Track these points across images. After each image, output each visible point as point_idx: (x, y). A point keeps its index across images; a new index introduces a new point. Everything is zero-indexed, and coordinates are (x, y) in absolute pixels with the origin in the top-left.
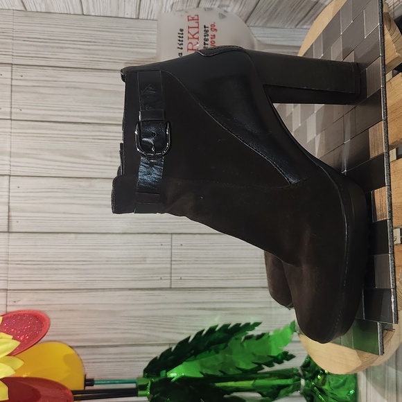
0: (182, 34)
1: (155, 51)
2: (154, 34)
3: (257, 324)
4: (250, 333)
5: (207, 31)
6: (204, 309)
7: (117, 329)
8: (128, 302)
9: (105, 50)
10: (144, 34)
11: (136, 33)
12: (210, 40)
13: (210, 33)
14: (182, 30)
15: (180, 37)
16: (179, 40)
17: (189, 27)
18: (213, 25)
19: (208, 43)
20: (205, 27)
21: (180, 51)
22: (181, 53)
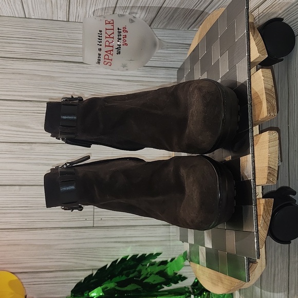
1: (81, 46)
2: (80, 33)
3: (158, 254)
4: (153, 261)
5: (120, 32)
6: (119, 242)
7: (52, 259)
8: (60, 238)
9: (42, 45)
11: (68, 33)
12: (122, 39)
13: (123, 34)
14: (101, 31)
15: (99, 36)
16: (99, 39)
17: (106, 29)
18: (124, 28)
19: (121, 41)
20: (118, 29)
21: (100, 47)
22: (101, 49)
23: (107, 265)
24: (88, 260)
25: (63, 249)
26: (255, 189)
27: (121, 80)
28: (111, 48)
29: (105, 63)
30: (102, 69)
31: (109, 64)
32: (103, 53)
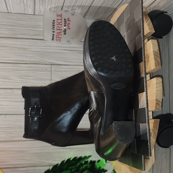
0: (54, 22)
1: (42, 30)
2: (42, 22)
3: (90, 156)
5: (66, 21)
6: (66, 149)
7: (25, 159)
8: (30, 146)
9: (19, 29)
10: (37, 22)
11: (34, 21)
12: (67, 25)
13: (67, 22)
14: (54, 21)
15: (53, 24)
16: (53, 25)
17: (57, 19)
18: (68, 19)
20: (65, 19)
21: (53, 30)
22: (54, 31)
24: (47, 160)
25: (32, 153)
26: (148, 113)
27: (67, 50)
28: (60, 31)
29: (57, 40)
30: (55, 43)
31: (59, 40)
32: (55, 34)
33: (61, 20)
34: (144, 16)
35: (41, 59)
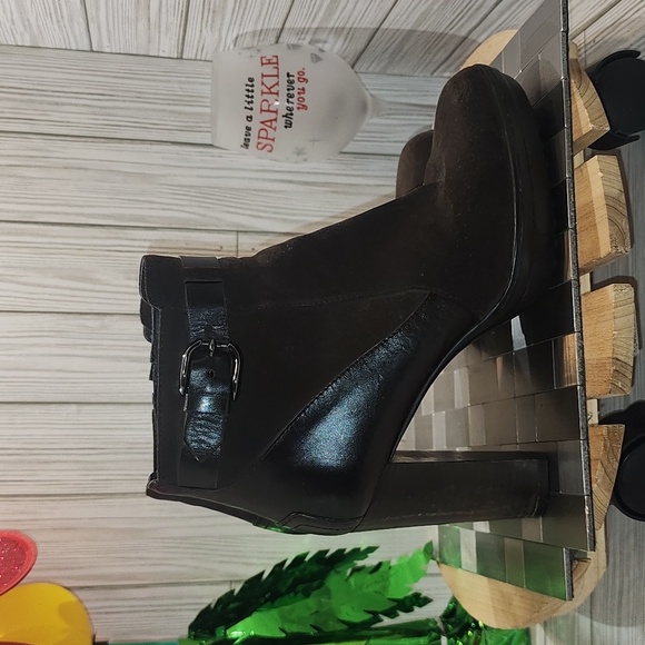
0: (253, 86)
1: (208, 110)
2: (207, 84)
3: (371, 549)
4: (360, 563)
5: (292, 82)
7: (147, 558)
8: (163, 515)
9: (128, 109)
10: (189, 83)
11: (180, 82)
12: (296, 96)
13: (297, 85)
14: (251, 80)
15: (248, 90)
16: (248, 96)
17: (263, 76)
18: (301, 73)
19: (293, 100)
20: (288, 75)
21: (249, 113)
22: (251, 117)
23: (262, 573)
24: (221, 562)
25: (170, 538)
27: (291, 182)
28: (273, 116)
29: (260, 146)
30: (252, 159)
31: (269, 148)
32: (255, 126)
33: (277, 76)
34: (572, 76)
35: (202, 211)
